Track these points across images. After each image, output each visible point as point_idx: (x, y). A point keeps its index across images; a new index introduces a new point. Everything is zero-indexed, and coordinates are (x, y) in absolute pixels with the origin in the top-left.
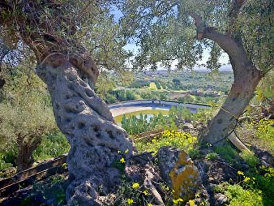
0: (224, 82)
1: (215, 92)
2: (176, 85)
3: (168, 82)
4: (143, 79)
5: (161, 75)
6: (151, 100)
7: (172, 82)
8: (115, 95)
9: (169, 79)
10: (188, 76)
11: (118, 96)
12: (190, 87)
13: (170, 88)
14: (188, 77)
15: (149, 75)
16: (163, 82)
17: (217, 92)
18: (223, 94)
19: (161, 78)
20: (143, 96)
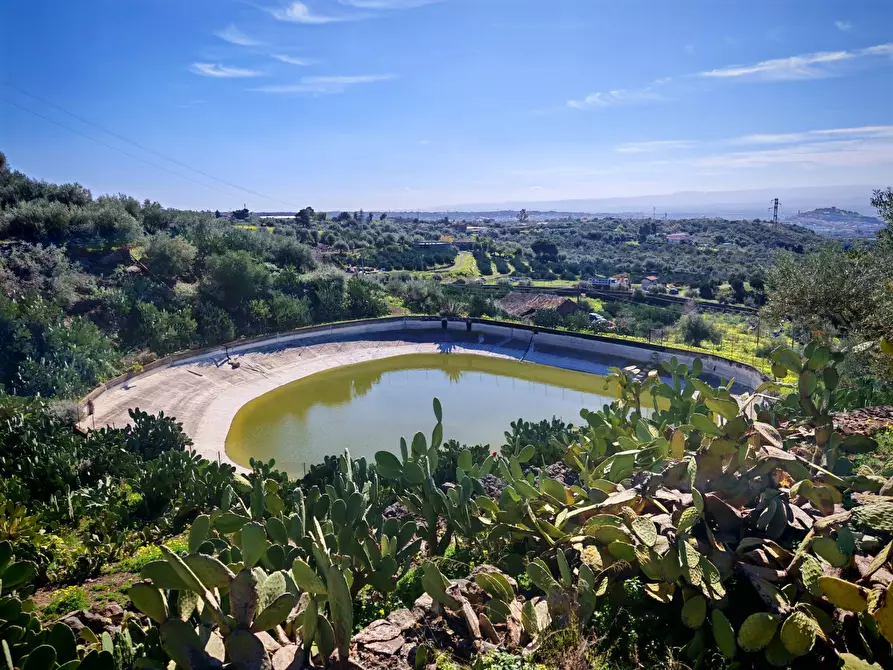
0: (699, 253)
1: (669, 287)
2: (543, 260)
3: (518, 252)
4: (437, 238)
5: (498, 226)
6: (437, 319)
7: (530, 250)
8: (305, 298)
9: (523, 242)
10: (585, 233)
11: (315, 302)
12: (588, 270)
13: (521, 270)
14: (583, 237)
15: (456, 227)
16: (500, 252)
17: (675, 289)
18: (695, 295)
19: (495, 236)
20: (415, 302)
